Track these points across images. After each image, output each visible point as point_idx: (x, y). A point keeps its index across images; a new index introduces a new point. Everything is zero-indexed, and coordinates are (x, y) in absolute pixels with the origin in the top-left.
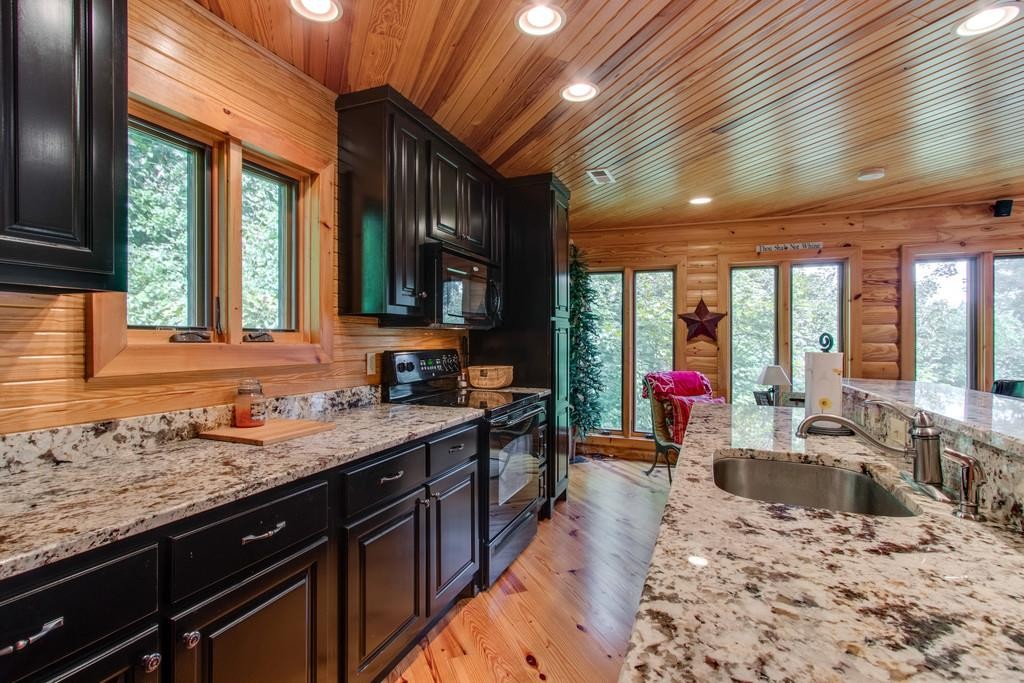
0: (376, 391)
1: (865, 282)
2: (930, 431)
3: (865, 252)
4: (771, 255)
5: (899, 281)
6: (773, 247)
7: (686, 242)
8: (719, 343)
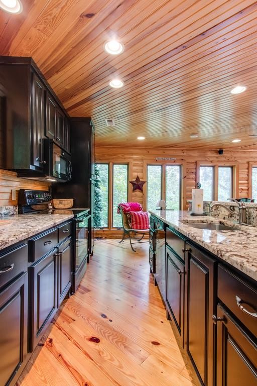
0: (16, 209)
1: (187, 172)
2: (244, 207)
3: (187, 162)
4: (161, 161)
5: (196, 172)
6: (161, 158)
7: (132, 154)
8: (144, 192)
